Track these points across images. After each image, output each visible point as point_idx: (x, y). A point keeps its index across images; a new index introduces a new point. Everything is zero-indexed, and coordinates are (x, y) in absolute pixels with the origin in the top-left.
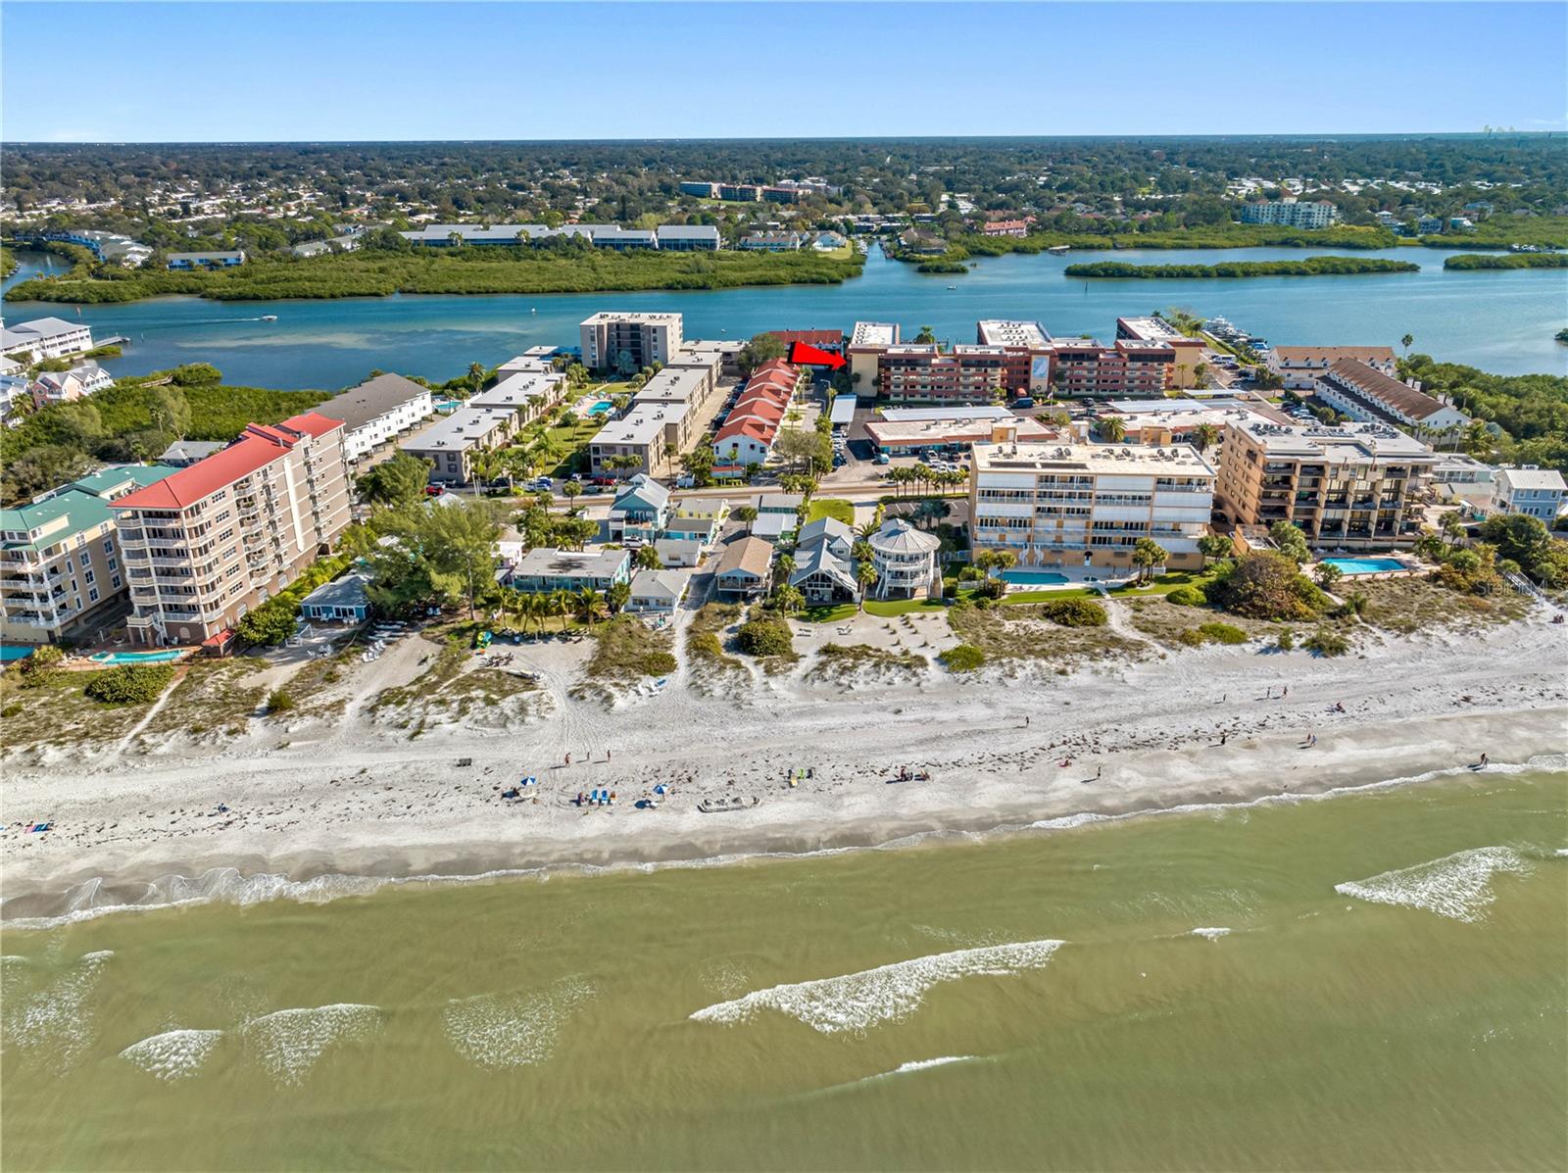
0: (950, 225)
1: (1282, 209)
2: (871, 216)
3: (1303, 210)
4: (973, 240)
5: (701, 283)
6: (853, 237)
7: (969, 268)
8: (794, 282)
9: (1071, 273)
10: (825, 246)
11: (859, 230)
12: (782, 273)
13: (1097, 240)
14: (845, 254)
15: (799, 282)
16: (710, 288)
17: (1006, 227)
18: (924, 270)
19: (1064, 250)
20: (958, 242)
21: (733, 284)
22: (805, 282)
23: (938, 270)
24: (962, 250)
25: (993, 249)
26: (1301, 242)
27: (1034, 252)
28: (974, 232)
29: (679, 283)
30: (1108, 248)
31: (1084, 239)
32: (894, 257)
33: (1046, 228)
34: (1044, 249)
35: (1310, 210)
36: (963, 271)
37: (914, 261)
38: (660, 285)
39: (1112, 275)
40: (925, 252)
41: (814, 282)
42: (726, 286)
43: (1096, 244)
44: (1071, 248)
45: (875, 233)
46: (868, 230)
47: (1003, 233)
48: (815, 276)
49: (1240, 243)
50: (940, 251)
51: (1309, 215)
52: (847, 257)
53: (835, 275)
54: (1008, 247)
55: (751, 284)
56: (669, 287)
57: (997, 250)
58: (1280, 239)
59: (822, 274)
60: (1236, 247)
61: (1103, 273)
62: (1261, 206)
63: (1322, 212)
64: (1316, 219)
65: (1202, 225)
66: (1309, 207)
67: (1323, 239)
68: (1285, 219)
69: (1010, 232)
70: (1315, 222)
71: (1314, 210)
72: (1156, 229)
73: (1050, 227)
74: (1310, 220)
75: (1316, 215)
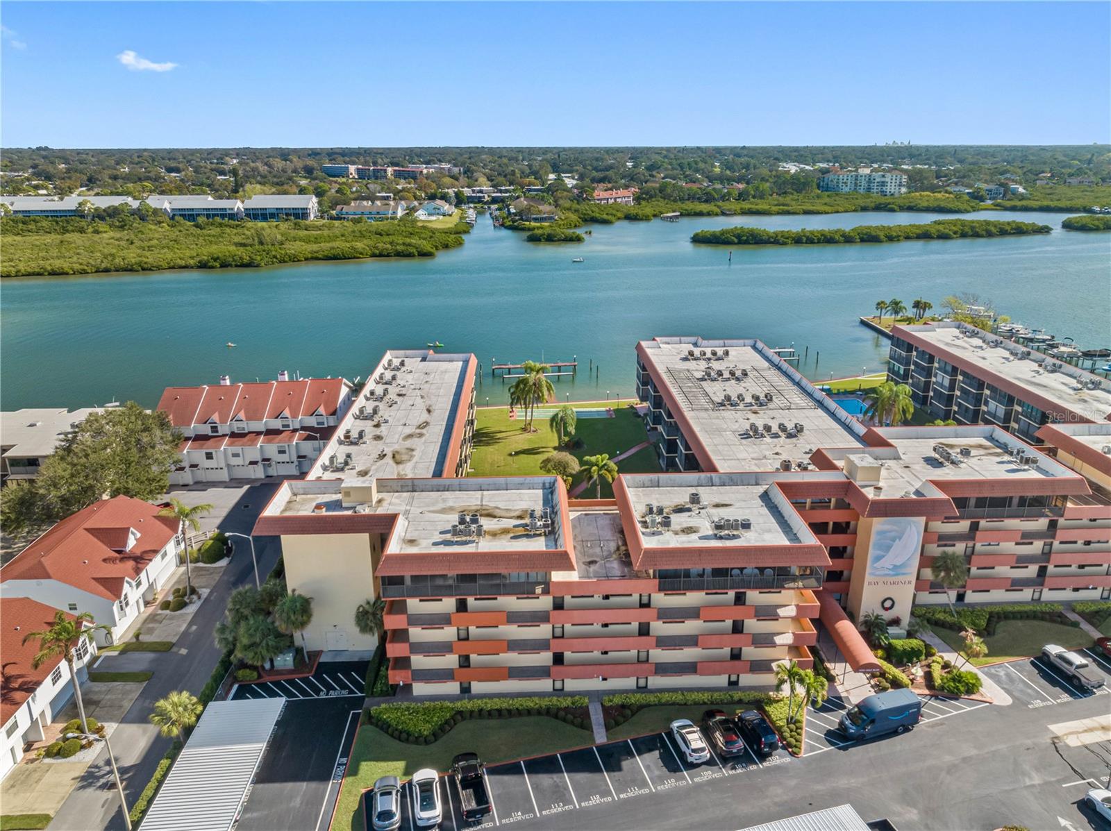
0: (558, 194)
1: (859, 178)
2: (485, 188)
3: (877, 180)
4: (583, 207)
5: (246, 259)
6: (464, 207)
7: (584, 236)
8: (374, 255)
9: (698, 240)
11: (470, 200)
12: (359, 245)
13: (704, 207)
14: (450, 223)
15: (381, 255)
16: (258, 266)
17: (615, 195)
18: (534, 239)
19: (677, 217)
20: (569, 210)
21: (294, 259)
22: (388, 255)
23: (550, 239)
24: (574, 217)
25: (605, 216)
26: (896, 208)
27: (646, 218)
28: (584, 200)
29: (215, 259)
30: (717, 215)
31: (689, 206)
32: (503, 225)
33: (651, 197)
34: (655, 216)
35: (883, 179)
36: (578, 239)
37: (523, 229)
38: (192, 262)
39: (747, 242)
40: (536, 220)
41: (399, 255)
42: (282, 261)
43: (705, 211)
44: (682, 215)
45: (486, 203)
46: (480, 200)
47: (611, 202)
48: (400, 248)
49: (840, 209)
50: (550, 218)
51: (883, 184)
52: (451, 226)
53: (427, 246)
54: (619, 215)
55: (317, 259)
56: (203, 266)
57: (609, 217)
58: (873, 205)
59: (409, 245)
60: (837, 212)
61: (736, 240)
62: (841, 176)
63: (894, 181)
64: (889, 187)
65: (792, 194)
66: (883, 176)
67: (912, 204)
68: (862, 187)
69: (618, 200)
70: (888, 190)
71: (888, 179)
72: (754, 197)
73: (655, 196)
74: (884, 188)
75: (889, 184)
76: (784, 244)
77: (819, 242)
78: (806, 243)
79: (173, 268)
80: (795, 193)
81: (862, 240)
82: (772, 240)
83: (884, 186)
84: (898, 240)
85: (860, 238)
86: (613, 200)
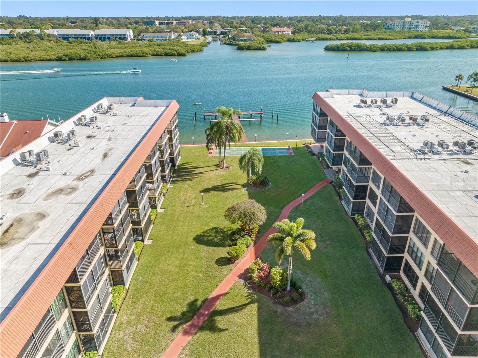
0: (254, 29)
1: (405, 23)
2: (218, 29)
3: (415, 24)
4: (266, 35)
5: (83, 56)
6: (207, 36)
7: (267, 47)
8: (153, 55)
9: (327, 49)
10: (188, 38)
11: (210, 33)
12: (146, 50)
13: (328, 36)
14: (198, 42)
15: (157, 55)
16: (89, 60)
17: (282, 30)
18: (240, 48)
19: (314, 40)
20: (259, 36)
21: (110, 57)
22: (161, 55)
23: (249, 48)
24: (262, 39)
25: (277, 39)
26: (426, 37)
27: (299, 41)
28: (267, 32)
29: (66, 56)
30: (334, 40)
31: (320, 35)
32: (225, 43)
33: (301, 31)
34: (303, 40)
35: (417, 24)
36: (264, 49)
37: (235, 45)
38: (53, 57)
40: (242, 40)
41: (167, 55)
42: (103, 58)
43: (328, 38)
44: (316, 40)
46: (215, 33)
47: (280, 33)
49: (397, 37)
50: (249, 40)
51: (417, 26)
52: (199, 43)
53: (183, 51)
54: (285, 39)
55: (122, 56)
56: (59, 59)
57: (280, 40)
58: (414, 36)
60: (396, 39)
61: (349, 49)
62: (396, 22)
63: (423, 25)
64: (420, 28)
65: (371, 31)
66: (418, 22)
67: (434, 35)
68: (406, 28)
69: (284, 33)
70: (419, 30)
71: (420, 24)
72: (352, 32)
73: (303, 31)
74: (418, 28)
75: (420, 26)
76: (375, 51)
77: (394, 50)
78: (387, 51)
79: (43, 60)
80: (372, 30)
81: (417, 50)
82: (368, 49)
83: (417, 27)
84: (437, 50)
85: (416, 48)
86: (281, 33)
